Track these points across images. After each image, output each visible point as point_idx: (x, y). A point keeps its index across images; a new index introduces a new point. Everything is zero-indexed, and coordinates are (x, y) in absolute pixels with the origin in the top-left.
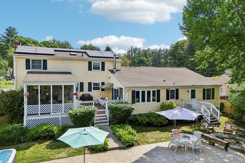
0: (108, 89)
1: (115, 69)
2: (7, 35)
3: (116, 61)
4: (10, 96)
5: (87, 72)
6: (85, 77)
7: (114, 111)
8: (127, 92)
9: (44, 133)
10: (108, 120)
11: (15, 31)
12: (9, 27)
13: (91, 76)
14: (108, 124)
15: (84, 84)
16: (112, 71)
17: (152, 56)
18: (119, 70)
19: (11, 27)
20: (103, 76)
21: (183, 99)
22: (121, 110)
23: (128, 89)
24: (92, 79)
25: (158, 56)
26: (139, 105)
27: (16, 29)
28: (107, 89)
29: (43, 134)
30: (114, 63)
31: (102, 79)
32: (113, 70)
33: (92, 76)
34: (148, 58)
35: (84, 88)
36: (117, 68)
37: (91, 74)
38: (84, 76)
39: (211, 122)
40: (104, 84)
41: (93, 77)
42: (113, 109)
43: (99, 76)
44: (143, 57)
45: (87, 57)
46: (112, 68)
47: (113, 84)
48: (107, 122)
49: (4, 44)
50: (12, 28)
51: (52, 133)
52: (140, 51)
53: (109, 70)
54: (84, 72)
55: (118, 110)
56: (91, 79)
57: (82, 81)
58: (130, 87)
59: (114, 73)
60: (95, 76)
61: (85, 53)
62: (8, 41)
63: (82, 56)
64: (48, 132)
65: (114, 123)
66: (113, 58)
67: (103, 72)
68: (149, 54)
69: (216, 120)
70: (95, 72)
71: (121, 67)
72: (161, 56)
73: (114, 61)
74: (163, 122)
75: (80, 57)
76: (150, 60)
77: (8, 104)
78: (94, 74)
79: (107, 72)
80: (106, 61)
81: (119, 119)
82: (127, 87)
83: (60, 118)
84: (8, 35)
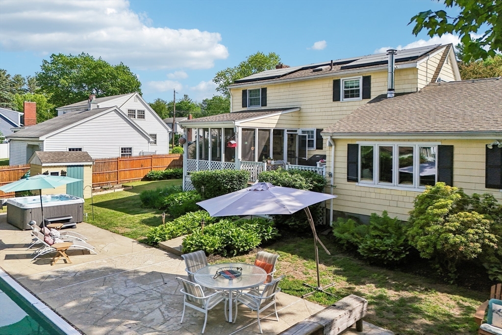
1: (392, 90)
5: (329, 105)
6: (326, 117)
8: (333, 147)
13: (338, 113)
16: (381, 98)
30: (390, 75)
32: (386, 95)
33: (341, 113)
36: (398, 89)
37: (339, 109)
38: (324, 114)
45: (337, 70)
46: (384, 90)
53: (380, 95)
54: (324, 106)
57: (319, 127)
63: (331, 70)
67: (366, 101)
70: (346, 104)
73: (390, 70)
78: (345, 108)
80: (372, 72)
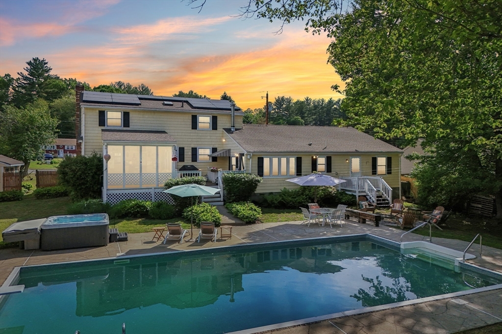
0: (223, 158)
1: (234, 127)
2: (29, 74)
3: (235, 114)
4: (80, 163)
5: (189, 132)
6: (186, 140)
7: (231, 182)
8: (251, 159)
9: (134, 208)
10: (222, 199)
11: (45, 66)
12: (34, 58)
13: (195, 137)
14: (222, 203)
15: (185, 151)
16: (228, 131)
17: (315, 114)
18: (240, 129)
19: (37, 58)
20: (215, 138)
21: (338, 173)
22: (240, 181)
23: (251, 154)
24: (198, 143)
25: (327, 114)
26: (269, 180)
27: (47, 63)
28: (220, 157)
29: (133, 210)
30: (232, 118)
31: (213, 143)
32: (230, 129)
33: (198, 137)
34: (306, 118)
35: (185, 156)
36: (237, 126)
37: (196, 134)
38: (185, 137)
39: (378, 204)
40: (216, 151)
41: (199, 140)
42: (228, 180)
43: (208, 137)
44: (297, 115)
45: (189, 108)
46: (228, 126)
47: (229, 150)
48: (220, 201)
49: (23, 91)
50: (39, 60)
51: (144, 209)
52: (289, 104)
53: (224, 129)
54: (185, 131)
55: (236, 182)
56: (196, 143)
57: (182, 146)
58: (254, 152)
59: (232, 133)
60: (202, 137)
61: (187, 102)
62: (32, 84)
63: (182, 107)
64: (138, 207)
65: (231, 201)
66: (230, 110)
67: (214, 131)
68: (309, 111)
69: (387, 201)
70: (201, 132)
71: (243, 125)
72: (333, 113)
73: (232, 115)
74: (302, 202)
75: (179, 109)
76: (310, 122)
77: (78, 174)
78: (200, 135)
79: (221, 132)
80: (219, 114)
81: (237, 195)
82: (250, 152)
83: (153, 193)
84: (31, 74)
